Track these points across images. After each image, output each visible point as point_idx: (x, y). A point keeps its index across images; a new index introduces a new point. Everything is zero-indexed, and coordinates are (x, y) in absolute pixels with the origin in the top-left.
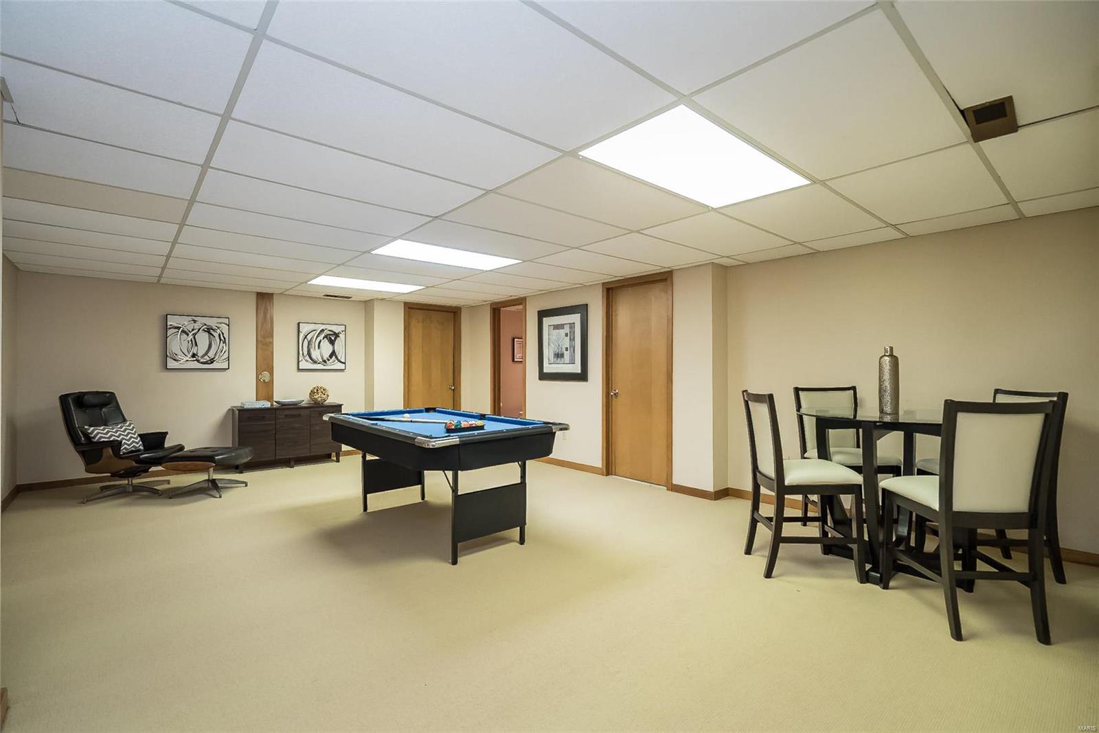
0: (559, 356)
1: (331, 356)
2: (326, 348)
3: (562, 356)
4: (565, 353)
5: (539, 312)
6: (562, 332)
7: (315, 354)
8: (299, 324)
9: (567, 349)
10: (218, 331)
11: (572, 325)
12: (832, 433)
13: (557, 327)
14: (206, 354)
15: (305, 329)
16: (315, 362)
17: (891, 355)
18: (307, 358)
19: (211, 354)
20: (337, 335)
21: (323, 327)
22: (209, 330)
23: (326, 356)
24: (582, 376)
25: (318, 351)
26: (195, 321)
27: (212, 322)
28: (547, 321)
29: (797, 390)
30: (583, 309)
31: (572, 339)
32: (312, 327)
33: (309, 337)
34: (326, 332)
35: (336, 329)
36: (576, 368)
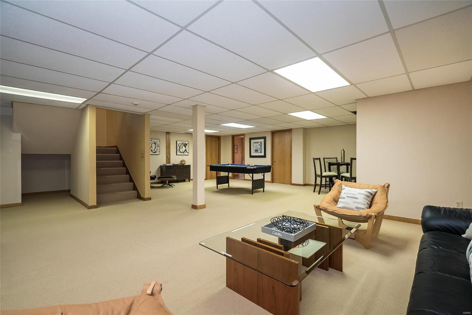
0: (256, 151)
1: (185, 151)
2: (184, 148)
3: (258, 151)
4: (259, 150)
5: (250, 138)
6: (258, 144)
7: (181, 150)
8: (177, 141)
9: (259, 149)
10: (157, 143)
11: (261, 142)
12: (332, 167)
13: (255, 143)
14: (154, 150)
15: (178, 143)
16: (181, 152)
17: (343, 150)
18: (179, 151)
19: (155, 150)
20: (186, 145)
21: (183, 142)
22: (155, 143)
23: (184, 151)
24: (264, 156)
25: (182, 149)
26: (152, 141)
27: (156, 141)
28: (252, 141)
29: (324, 158)
30: (265, 138)
31: (261, 146)
32: (181, 142)
33: (179, 145)
34: (184, 144)
35: (186, 143)
36: (263, 154)
